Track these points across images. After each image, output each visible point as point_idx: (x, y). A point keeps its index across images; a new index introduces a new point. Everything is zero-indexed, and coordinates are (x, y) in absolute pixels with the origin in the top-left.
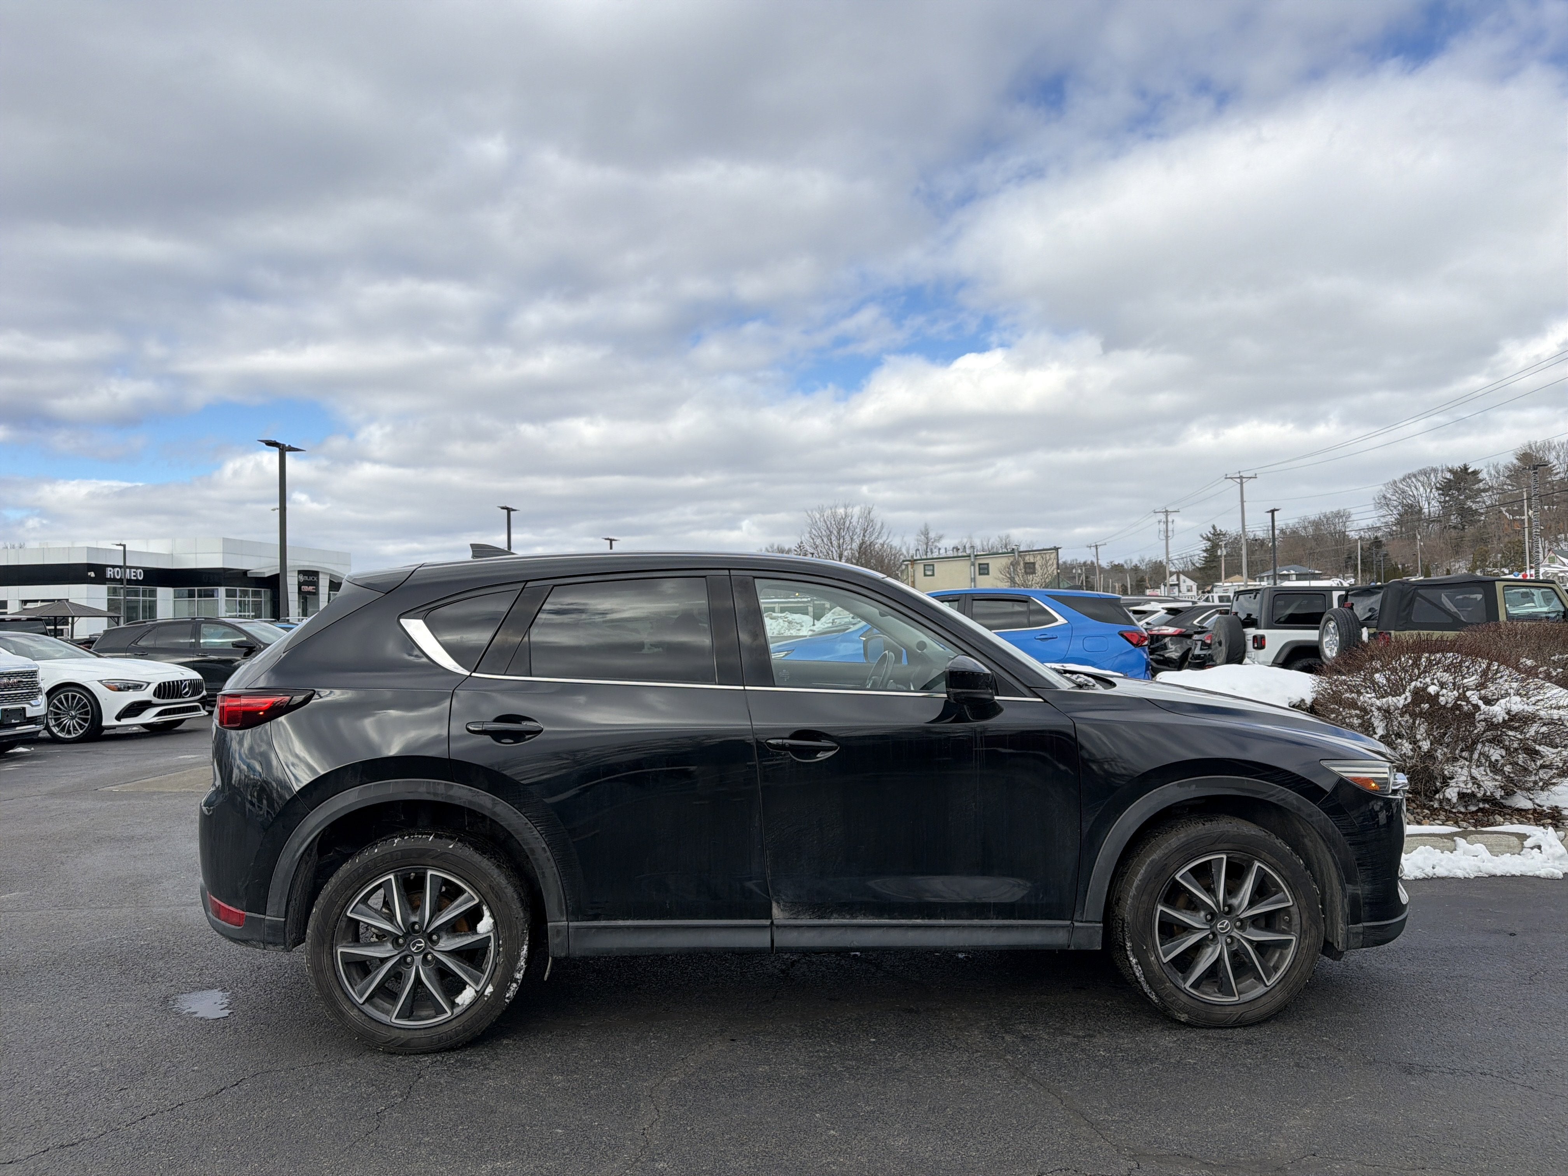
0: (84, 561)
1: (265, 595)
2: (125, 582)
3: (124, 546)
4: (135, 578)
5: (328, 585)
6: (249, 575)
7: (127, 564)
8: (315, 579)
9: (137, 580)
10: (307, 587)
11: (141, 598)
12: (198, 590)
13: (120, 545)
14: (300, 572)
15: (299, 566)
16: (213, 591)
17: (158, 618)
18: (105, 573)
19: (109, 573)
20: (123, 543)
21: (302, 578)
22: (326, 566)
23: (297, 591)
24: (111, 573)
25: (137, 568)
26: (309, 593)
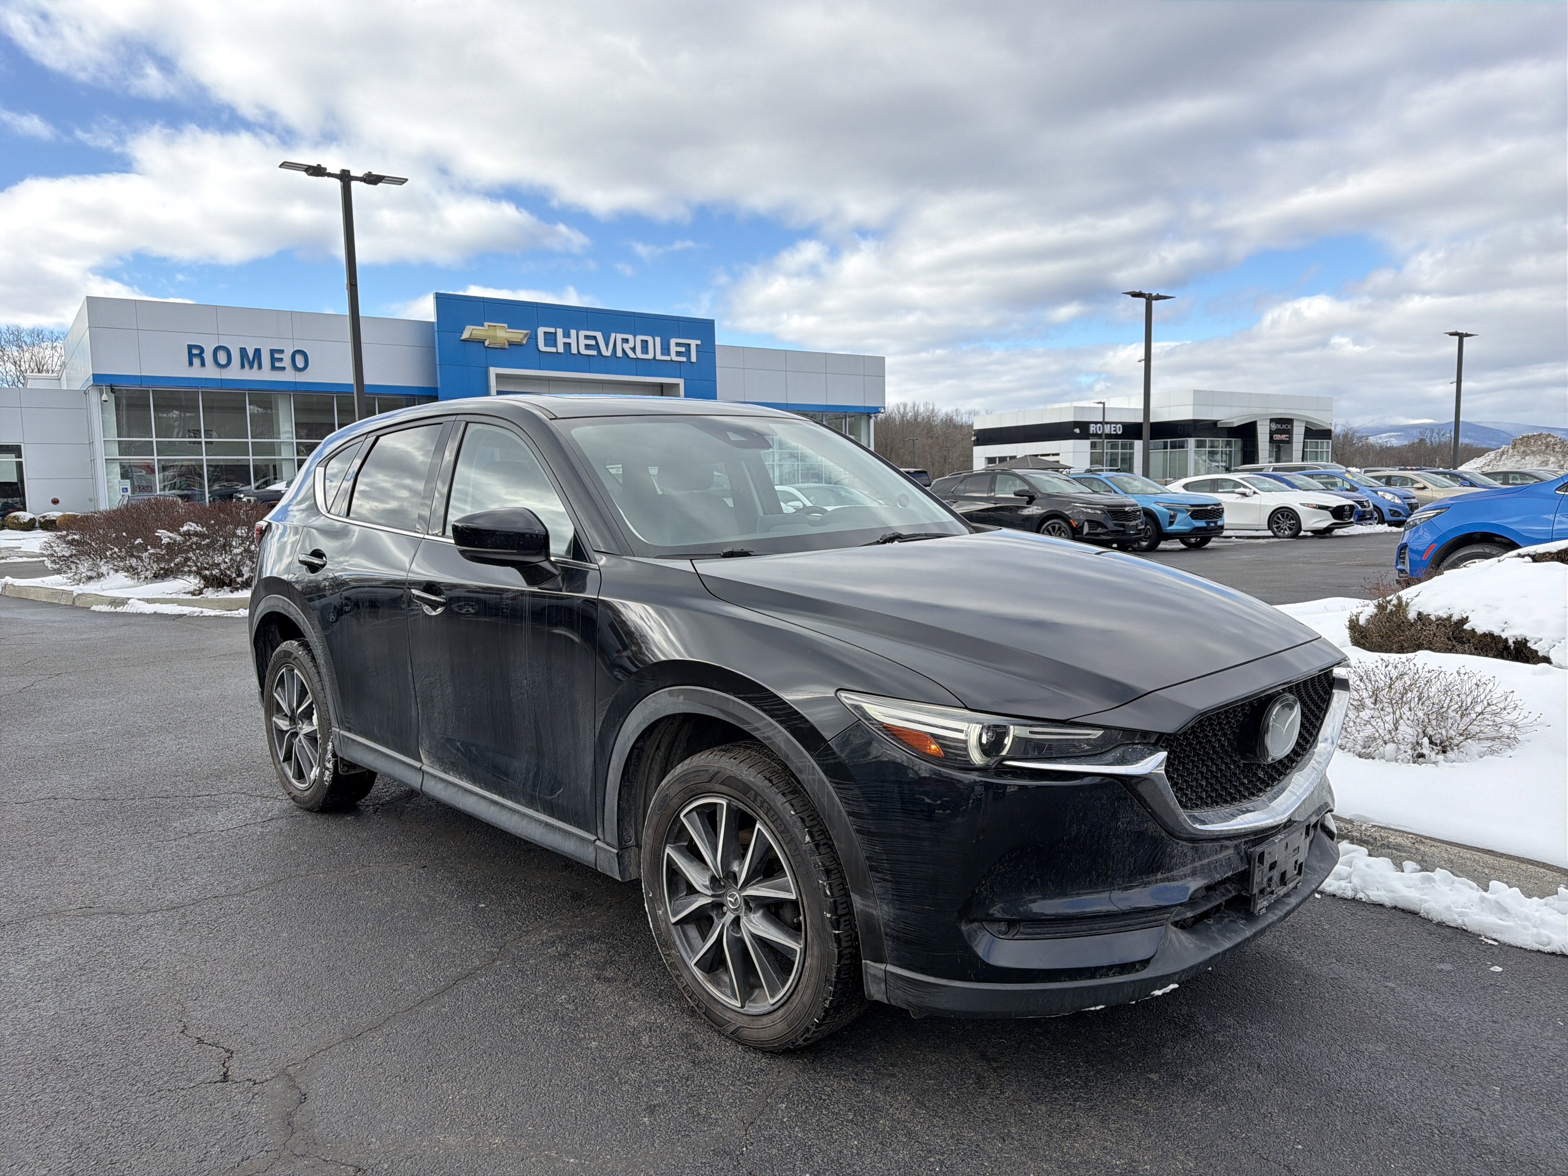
0: (1071, 419)
1: (1237, 444)
2: (1104, 436)
3: (1104, 404)
4: (1115, 433)
5: (1303, 433)
6: (1219, 426)
7: (1106, 420)
8: (1289, 427)
9: (1117, 434)
10: (1279, 436)
11: (1120, 451)
12: (1171, 442)
13: (1100, 403)
14: (1272, 420)
15: (1271, 414)
16: (1183, 442)
17: (974, 469)
18: (1088, 428)
19: (1092, 429)
20: (1102, 401)
21: (1274, 427)
22: (1303, 413)
23: (1268, 439)
24: (1094, 429)
25: (1117, 423)
26: (1282, 441)
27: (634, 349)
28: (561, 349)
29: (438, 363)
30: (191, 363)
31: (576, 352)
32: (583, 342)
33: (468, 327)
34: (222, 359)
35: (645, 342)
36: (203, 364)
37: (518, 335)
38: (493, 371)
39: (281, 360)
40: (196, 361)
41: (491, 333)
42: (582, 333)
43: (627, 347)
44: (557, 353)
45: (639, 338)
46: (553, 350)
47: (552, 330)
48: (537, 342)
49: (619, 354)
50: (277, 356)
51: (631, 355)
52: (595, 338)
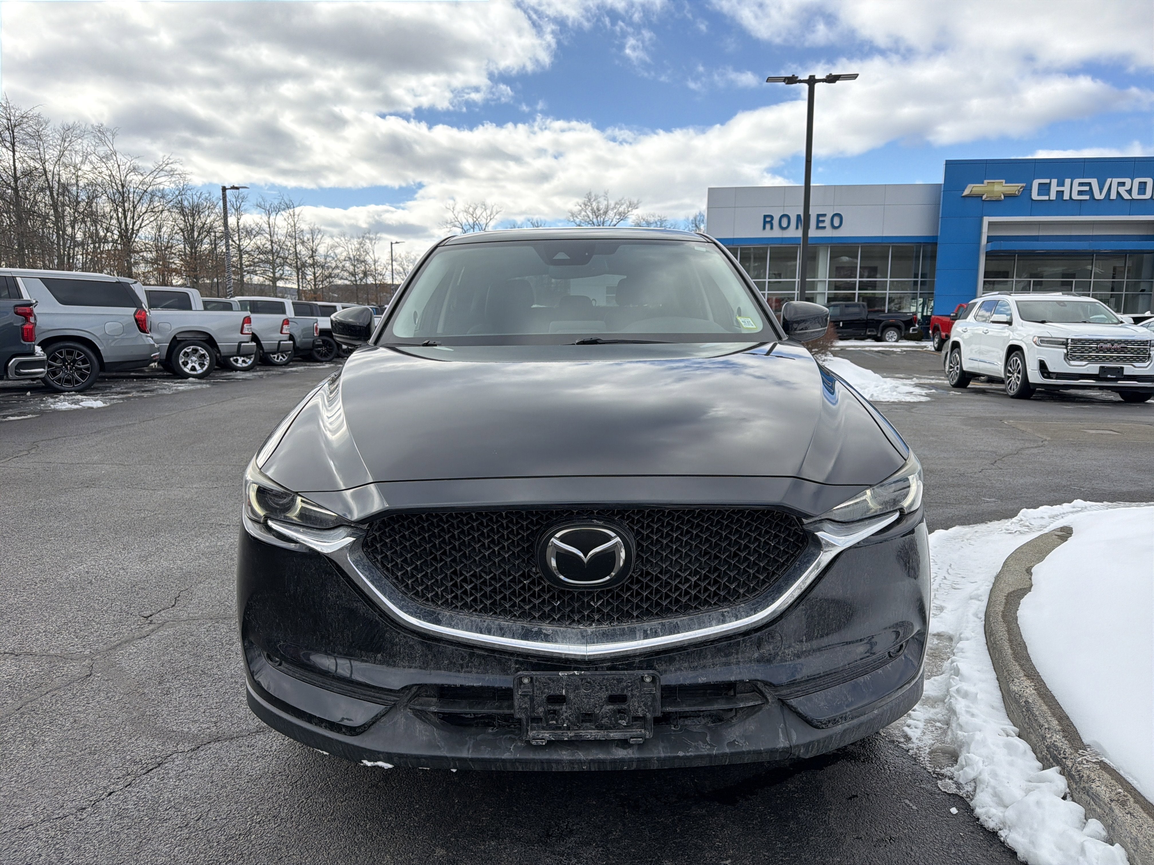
27: (1129, 192)
28: (1053, 196)
29: (940, 216)
30: (764, 228)
31: (1068, 198)
32: (1076, 188)
33: (970, 185)
34: (784, 224)
35: (1143, 184)
36: (772, 228)
37: (1014, 188)
38: (986, 220)
39: (823, 221)
40: (768, 226)
41: (989, 188)
42: (1077, 181)
43: (1122, 190)
44: (1049, 200)
45: (1137, 181)
46: (1046, 198)
47: (1047, 181)
48: (1031, 192)
49: (1113, 196)
50: (821, 219)
51: (1126, 196)
52: (1089, 184)
